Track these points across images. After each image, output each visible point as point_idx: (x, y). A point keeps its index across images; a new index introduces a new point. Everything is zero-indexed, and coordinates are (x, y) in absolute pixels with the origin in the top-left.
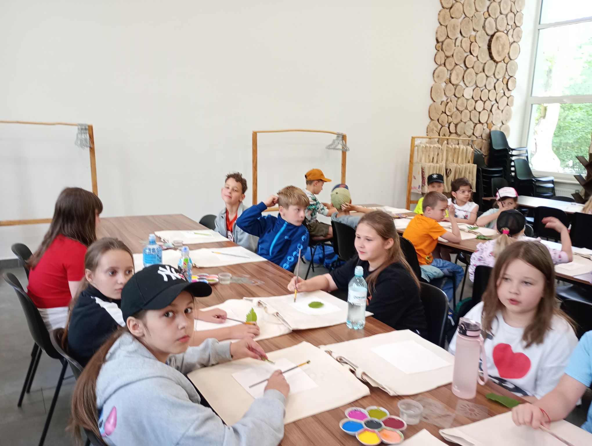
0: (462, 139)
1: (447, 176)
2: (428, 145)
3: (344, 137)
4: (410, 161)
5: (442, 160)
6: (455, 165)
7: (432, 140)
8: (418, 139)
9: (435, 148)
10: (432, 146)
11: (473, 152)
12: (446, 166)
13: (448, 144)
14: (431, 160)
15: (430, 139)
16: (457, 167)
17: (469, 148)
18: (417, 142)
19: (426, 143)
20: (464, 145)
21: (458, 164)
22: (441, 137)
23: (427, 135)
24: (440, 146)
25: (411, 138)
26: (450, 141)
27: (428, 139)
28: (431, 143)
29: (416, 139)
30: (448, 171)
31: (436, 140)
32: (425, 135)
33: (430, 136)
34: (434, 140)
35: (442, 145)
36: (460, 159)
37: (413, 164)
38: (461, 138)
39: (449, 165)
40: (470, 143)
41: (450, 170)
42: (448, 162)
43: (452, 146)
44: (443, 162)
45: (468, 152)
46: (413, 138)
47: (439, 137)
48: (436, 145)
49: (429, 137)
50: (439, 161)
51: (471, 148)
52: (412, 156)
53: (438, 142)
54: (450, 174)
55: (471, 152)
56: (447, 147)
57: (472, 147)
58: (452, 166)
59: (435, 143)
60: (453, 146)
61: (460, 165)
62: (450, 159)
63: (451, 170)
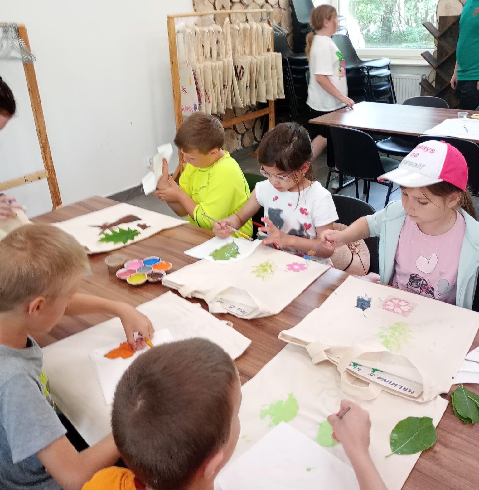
0: (252, 13)
1: (239, 80)
2: (198, 29)
3: (20, 30)
4: (172, 62)
5: (227, 53)
6: (249, 58)
7: (204, 17)
8: (180, 19)
9: (211, 32)
10: (206, 29)
11: (272, 33)
12: (234, 62)
13: (231, 22)
14: (209, 55)
15: (201, 16)
16: (252, 61)
17: (266, 25)
18: (179, 25)
19: (196, 25)
20: (256, 21)
21: (253, 56)
22: (218, 11)
23: (195, 10)
24: (220, 29)
25: (166, 18)
26: (233, 17)
27: (196, 18)
28: (203, 24)
29: (175, 19)
30: (238, 70)
31: (212, 17)
32: (190, 10)
33: (200, 12)
34: (208, 18)
35: (222, 27)
36: (254, 47)
37: (177, 67)
38: (250, 10)
39: (240, 59)
40: (265, 17)
41: (242, 67)
42: (237, 55)
43: (239, 25)
44: (228, 56)
45: (266, 33)
46: (170, 19)
47: (214, 12)
48: (212, 28)
49: (198, 13)
50: (222, 54)
51: (269, 26)
52: (173, 53)
53: (215, 20)
54: (242, 76)
55: (270, 32)
56: (231, 28)
57: (269, 23)
58: (245, 61)
59: (211, 24)
60: (242, 25)
61: (256, 56)
62: (239, 48)
63: (244, 68)
